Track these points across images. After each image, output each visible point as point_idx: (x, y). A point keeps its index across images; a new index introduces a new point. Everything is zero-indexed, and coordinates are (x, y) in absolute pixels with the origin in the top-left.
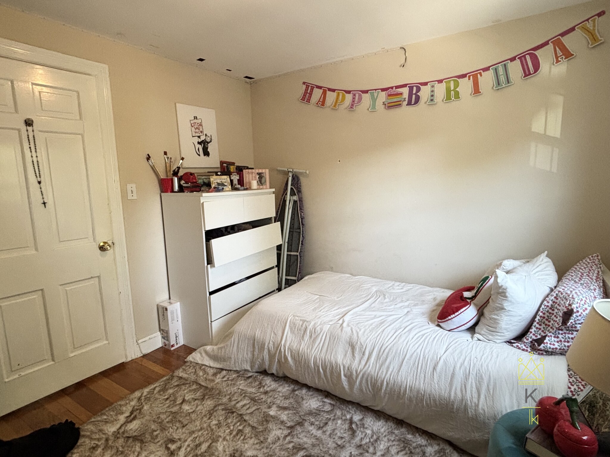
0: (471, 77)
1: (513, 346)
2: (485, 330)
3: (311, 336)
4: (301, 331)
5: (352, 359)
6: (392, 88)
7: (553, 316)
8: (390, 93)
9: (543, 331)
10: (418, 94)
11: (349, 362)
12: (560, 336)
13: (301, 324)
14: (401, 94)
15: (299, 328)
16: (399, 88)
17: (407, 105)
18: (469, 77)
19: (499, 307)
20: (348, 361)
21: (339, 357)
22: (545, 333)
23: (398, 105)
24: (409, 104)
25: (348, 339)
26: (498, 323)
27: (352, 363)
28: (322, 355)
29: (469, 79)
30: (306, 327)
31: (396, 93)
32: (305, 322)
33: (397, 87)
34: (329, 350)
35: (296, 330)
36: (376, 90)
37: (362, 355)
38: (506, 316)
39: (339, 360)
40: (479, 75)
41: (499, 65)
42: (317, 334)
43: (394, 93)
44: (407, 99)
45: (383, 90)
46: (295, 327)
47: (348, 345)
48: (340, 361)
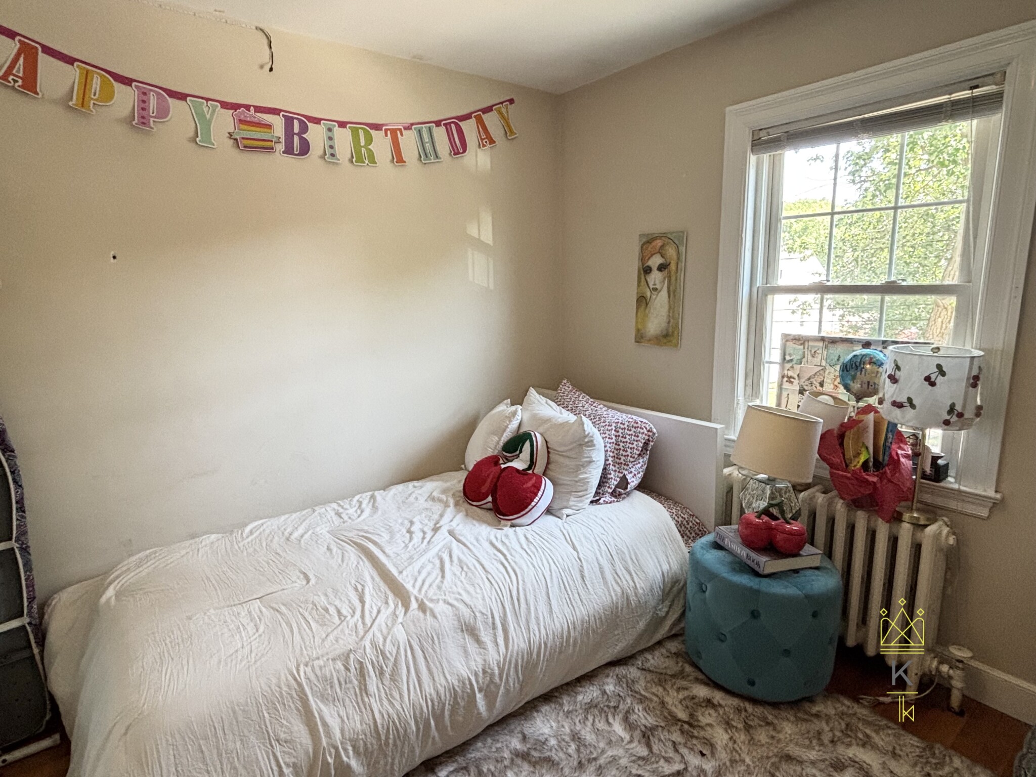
0: (389, 132)
1: (600, 504)
2: (572, 499)
3: (381, 673)
4: (351, 682)
5: (482, 650)
6: (248, 107)
7: (621, 452)
8: (242, 117)
9: (619, 472)
10: (304, 136)
11: (480, 661)
12: (633, 470)
13: (342, 668)
14: (269, 126)
15: (342, 680)
16: (261, 112)
17: (284, 152)
18: (386, 130)
19: (586, 461)
20: (477, 659)
21: (460, 666)
22: (622, 473)
23: (266, 148)
24: (289, 150)
25: (456, 623)
26: (588, 482)
27: (486, 657)
28: (427, 690)
29: (386, 135)
30: (361, 663)
31: (256, 120)
32: (352, 656)
33: (259, 109)
34: (434, 670)
35: (338, 690)
36: (207, 100)
37: (491, 631)
38: (595, 469)
39: (462, 672)
40: (398, 132)
41: (423, 126)
42: (392, 660)
43: (253, 120)
44: (283, 140)
45: (225, 105)
46: (331, 683)
47: (460, 634)
48: (465, 672)
